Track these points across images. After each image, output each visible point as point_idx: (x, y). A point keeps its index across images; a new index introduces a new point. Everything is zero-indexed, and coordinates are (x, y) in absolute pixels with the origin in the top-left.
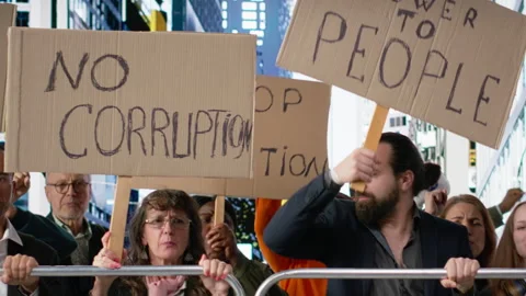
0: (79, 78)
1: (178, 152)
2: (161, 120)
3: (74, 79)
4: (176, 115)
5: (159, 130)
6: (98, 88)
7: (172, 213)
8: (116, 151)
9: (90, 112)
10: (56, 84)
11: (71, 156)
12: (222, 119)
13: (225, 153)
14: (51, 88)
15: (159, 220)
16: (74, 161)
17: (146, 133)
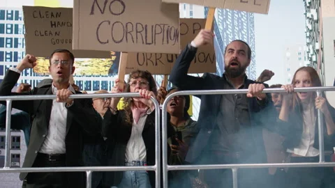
0: (104, 9)
1: (148, 42)
2: (140, 28)
3: (102, 10)
4: (146, 26)
5: (139, 32)
6: (112, 13)
7: (140, 79)
8: (121, 41)
9: (109, 23)
10: (94, 12)
11: (101, 43)
12: (166, 27)
13: (168, 42)
14: (92, 13)
15: (135, 83)
16: (103, 45)
17: (134, 33)
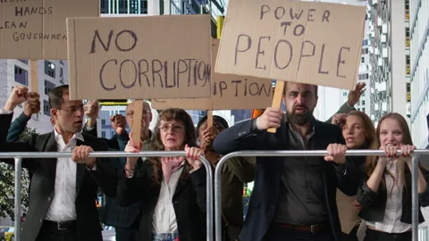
0: (109, 44)
1: (168, 84)
2: (157, 66)
3: (106, 46)
4: (166, 63)
5: (157, 72)
6: (120, 49)
7: (173, 122)
8: (133, 85)
9: (116, 64)
10: (96, 49)
11: (107, 89)
12: (193, 63)
13: (196, 84)
14: (93, 51)
15: (166, 127)
16: (109, 92)
17: (150, 74)
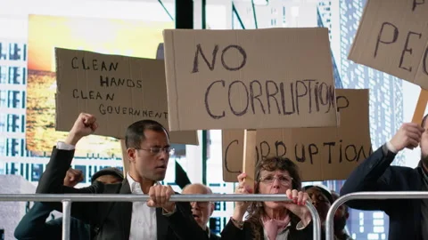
0: (214, 62)
1: (286, 111)
2: (272, 90)
3: (211, 63)
4: (282, 84)
5: (272, 96)
6: (227, 68)
7: (279, 172)
8: (245, 112)
9: (224, 85)
10: (199, 68)
11: (214, 117)
12: (313, 85)
13: (318, 110)
14: (195, 70)
15: (269, 178)
16: (217, 120)
17: (264, 98)
